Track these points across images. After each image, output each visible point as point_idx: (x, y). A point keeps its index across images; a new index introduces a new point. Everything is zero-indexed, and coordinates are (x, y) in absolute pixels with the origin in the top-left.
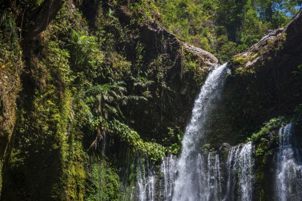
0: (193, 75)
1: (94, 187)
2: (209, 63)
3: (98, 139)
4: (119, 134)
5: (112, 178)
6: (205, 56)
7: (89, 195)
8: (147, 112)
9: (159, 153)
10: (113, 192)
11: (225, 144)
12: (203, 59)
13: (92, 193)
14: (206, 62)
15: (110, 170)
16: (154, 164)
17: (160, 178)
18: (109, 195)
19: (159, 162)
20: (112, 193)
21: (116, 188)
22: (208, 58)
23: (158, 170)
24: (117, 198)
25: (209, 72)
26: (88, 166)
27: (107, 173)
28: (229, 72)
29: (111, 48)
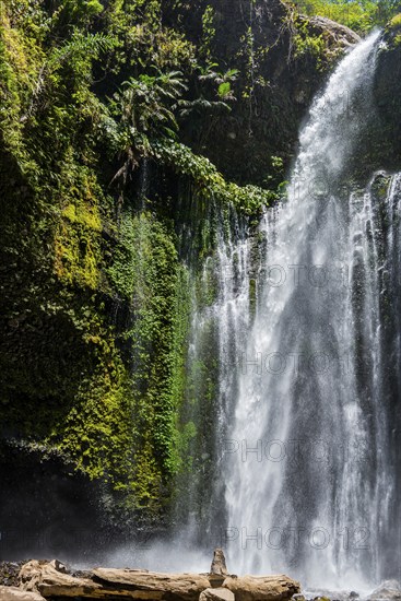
0: (315, 62)
1: (123, 249)
2: (346, 42)
3: (130, 167)
4: (173, 162)
5: (162, 237)
6: (337, 30)
7: (113, 262)
8: (233, 136)
9: (255, 199)
10: (165, 261)
11: (380, 172)
12: (333, 34)
13: (120, 260)
14: (340, 41)
15: (157, 225)
16: (247, 221)
17: (259, 242)
18: (158, 268)
19: (257, 215)
20: (163, 263)
21: (171, 255)
22: (343, 33)
23: (254, 228)
24: (174, 273)
25: (345, 55)
26: (111, 214)
27: (154, 230)
28: (383, 45)
29: (154, 16)
